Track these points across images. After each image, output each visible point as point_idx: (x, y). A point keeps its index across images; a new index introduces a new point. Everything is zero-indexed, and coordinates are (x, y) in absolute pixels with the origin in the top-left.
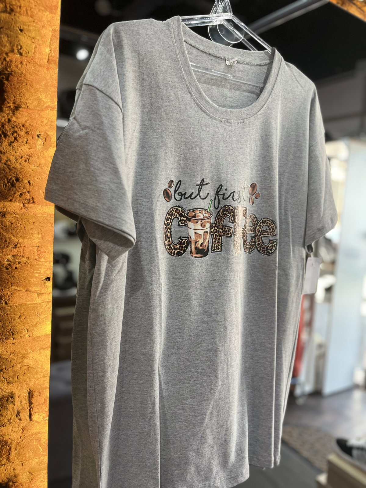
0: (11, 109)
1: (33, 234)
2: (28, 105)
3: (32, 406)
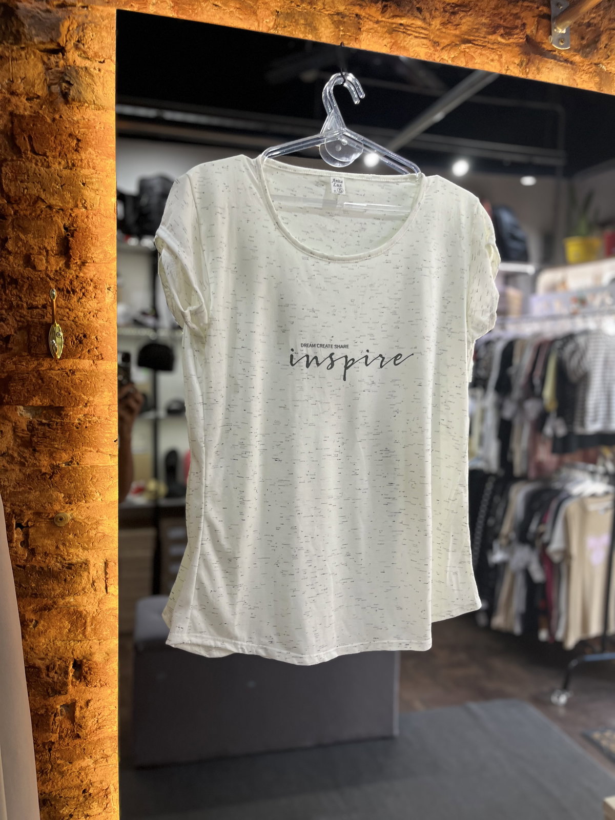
0: (78, 265)
1: (103, 392)
2: (94, 259)
3: (108, 576)
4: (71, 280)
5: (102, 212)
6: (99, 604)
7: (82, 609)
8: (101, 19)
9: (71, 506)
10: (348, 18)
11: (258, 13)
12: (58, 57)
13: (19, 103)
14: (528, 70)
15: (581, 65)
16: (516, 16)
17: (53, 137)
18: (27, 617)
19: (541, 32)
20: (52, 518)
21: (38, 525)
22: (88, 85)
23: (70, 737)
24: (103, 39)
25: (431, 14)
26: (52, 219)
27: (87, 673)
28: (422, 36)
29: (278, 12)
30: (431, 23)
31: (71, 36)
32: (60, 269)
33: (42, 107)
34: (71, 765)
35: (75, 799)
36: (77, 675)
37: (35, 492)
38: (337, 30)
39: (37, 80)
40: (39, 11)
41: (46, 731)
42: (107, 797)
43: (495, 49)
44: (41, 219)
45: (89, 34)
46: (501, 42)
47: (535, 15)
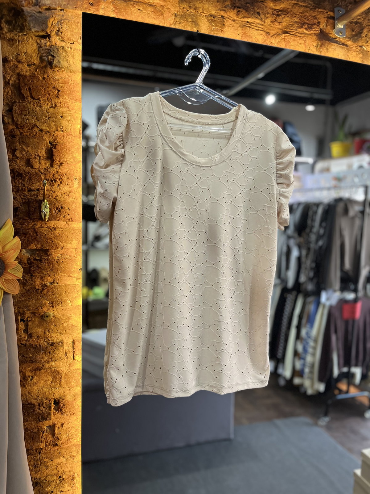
0: (58, 165)
1: (72, 241)
2: (67, 162)
3: (74, 350)
4: (54, 174)
5: (72, 133)
6: (69, 366)
7: (59, 369)
8: (71, 17)
9: (53, 308)
10: (217, 18)
11: (164, 14)
12: (46, 40)
13: (22, 68)
14: (321, 50)
15: (352, 46)
16: (315, 17)
17: (44, 89)
18: (27, 374)
19: (329, 26)
20: (42, 316)
21: (33, 320)
22: (65, 57)
23: (52, 445)
24: (73, 29)
25: (265, 16)
26: (43, 138)
27: (62, 407)
28: (260, 29)
29: (176, 14)
30: (265, 21)
31: (54, 27)
32: (47, 167)
33: (37, 71)
34: (52, 462)
35: (55, 482)
36: (56, 409)
37: (32, 300)
38: (211, 25)
39: (33, 53)
40: (35, 13)
41: (38, 442)
42: (73, 480)
43: (302, 37)
44: (36, 137)
45: (65, 26)
46: (306, 33)
47: (326, 17)
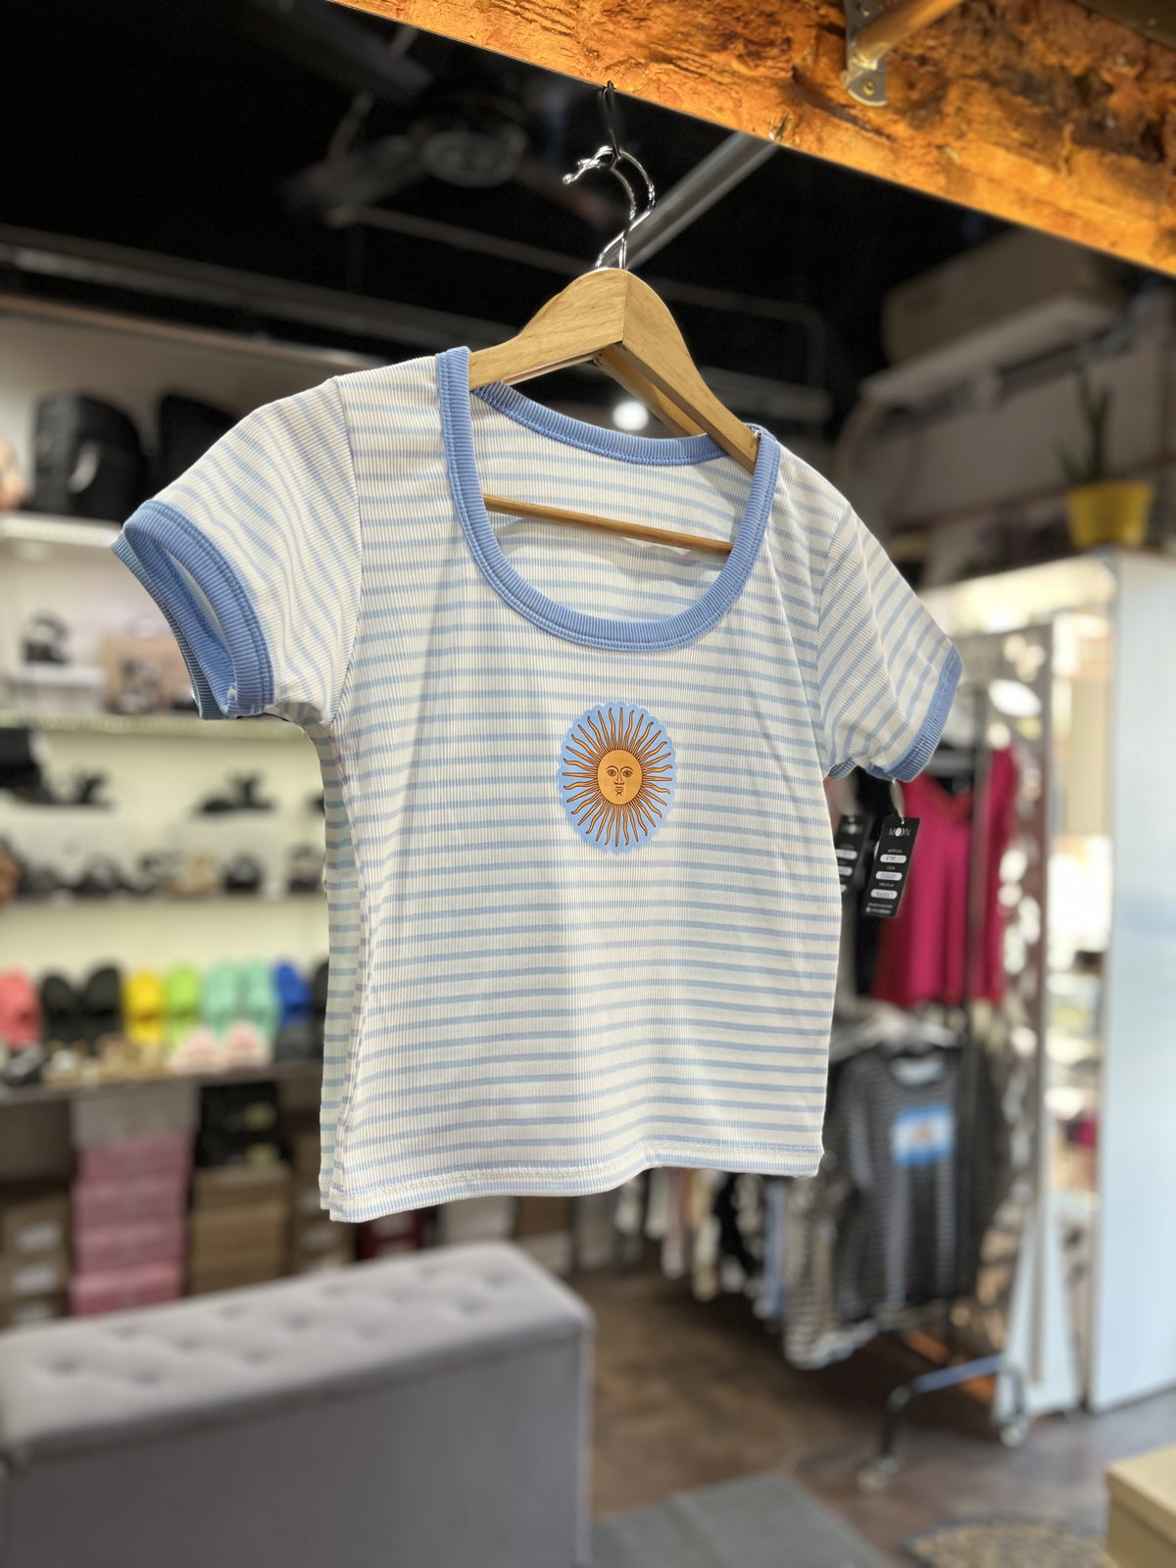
15: (908, 144)
16: (771, 19)
19: (824, 61)
28: (559, 28)
30: (583, 4)
43: (729, 84)
46: (739, 73)
47: (811, 23)
